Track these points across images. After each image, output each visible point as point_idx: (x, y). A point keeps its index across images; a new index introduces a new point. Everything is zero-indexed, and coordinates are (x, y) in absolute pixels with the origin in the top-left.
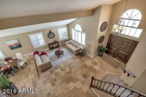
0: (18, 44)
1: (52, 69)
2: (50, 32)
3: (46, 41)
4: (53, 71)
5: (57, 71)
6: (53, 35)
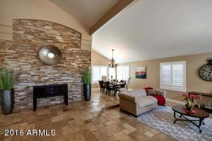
0: (144, 72)
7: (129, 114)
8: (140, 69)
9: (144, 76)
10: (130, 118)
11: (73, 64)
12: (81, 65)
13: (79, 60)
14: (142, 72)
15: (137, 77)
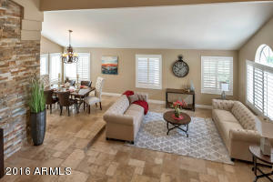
0: (114, 66)
1: (128, 148)
2: (180, 59)
3: (163, 79)
4: (126, 154)
5: (132, 162)
6: (184, 70)
7: (123, 141)
8: (109, 61)
9: (115, 71)
10: (129, 149)
11: (4, 75)
12: (20, 74)
13: (18, 63)
14: (111, 65)
15: (104, 72)
